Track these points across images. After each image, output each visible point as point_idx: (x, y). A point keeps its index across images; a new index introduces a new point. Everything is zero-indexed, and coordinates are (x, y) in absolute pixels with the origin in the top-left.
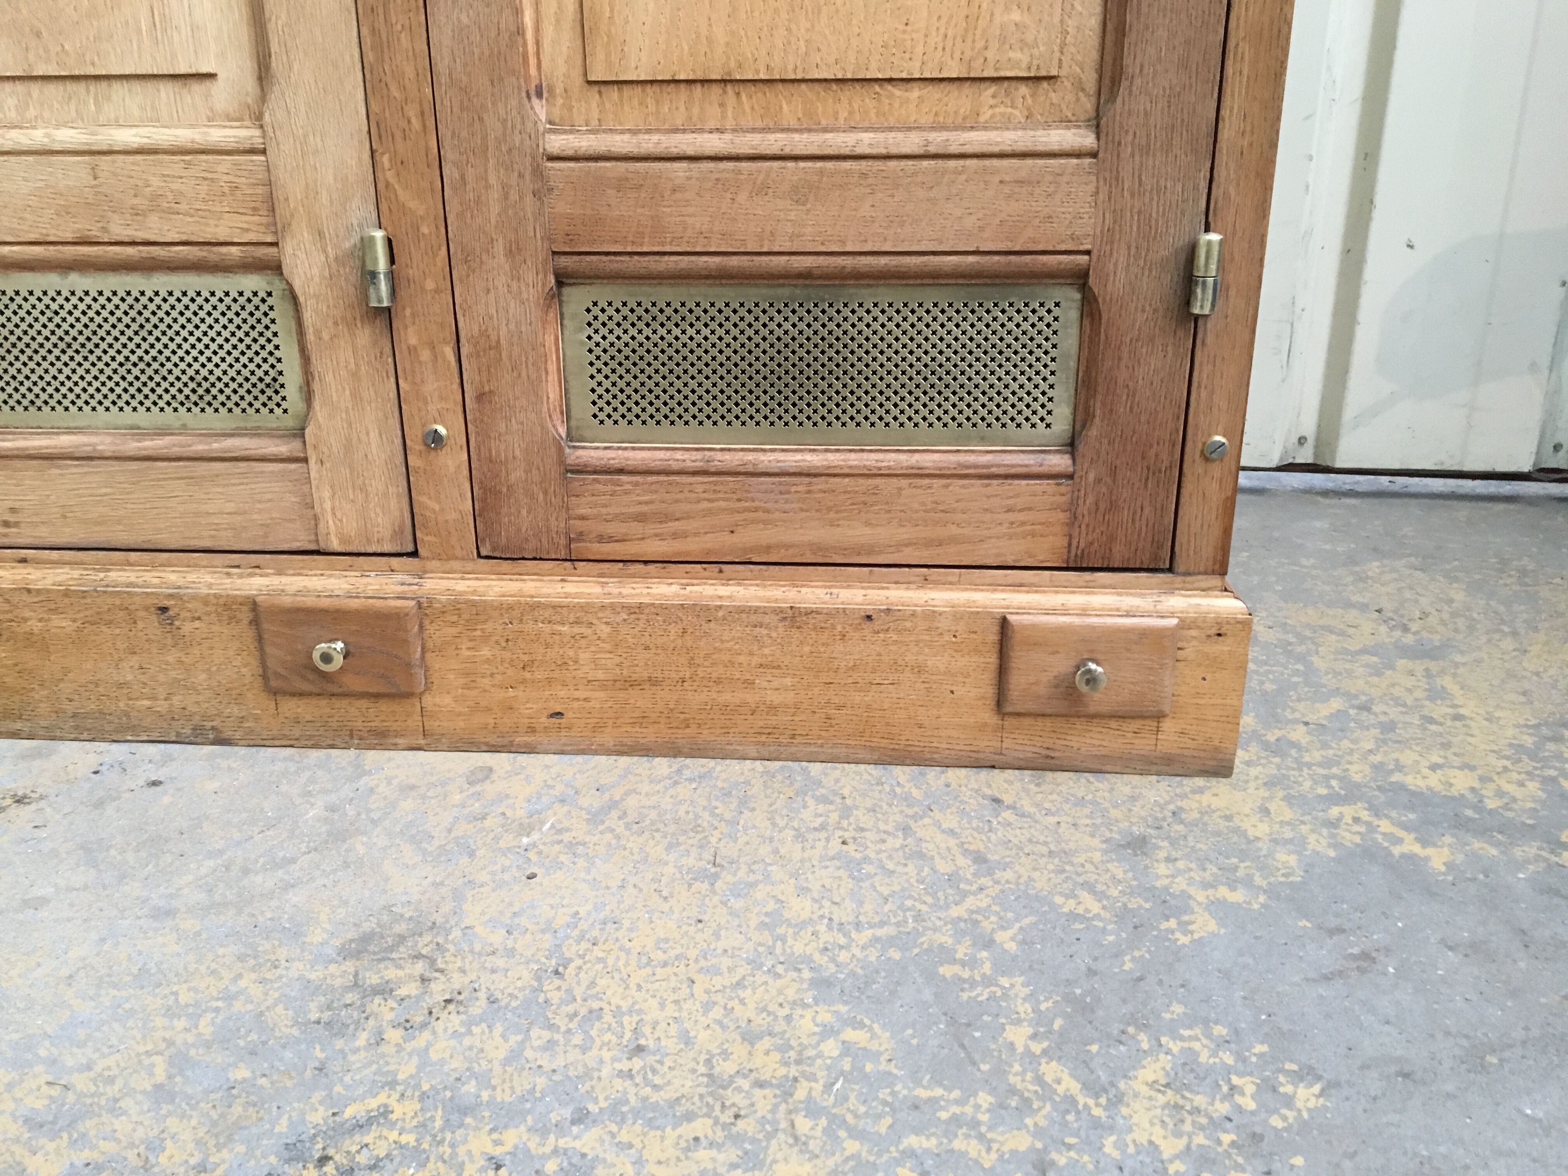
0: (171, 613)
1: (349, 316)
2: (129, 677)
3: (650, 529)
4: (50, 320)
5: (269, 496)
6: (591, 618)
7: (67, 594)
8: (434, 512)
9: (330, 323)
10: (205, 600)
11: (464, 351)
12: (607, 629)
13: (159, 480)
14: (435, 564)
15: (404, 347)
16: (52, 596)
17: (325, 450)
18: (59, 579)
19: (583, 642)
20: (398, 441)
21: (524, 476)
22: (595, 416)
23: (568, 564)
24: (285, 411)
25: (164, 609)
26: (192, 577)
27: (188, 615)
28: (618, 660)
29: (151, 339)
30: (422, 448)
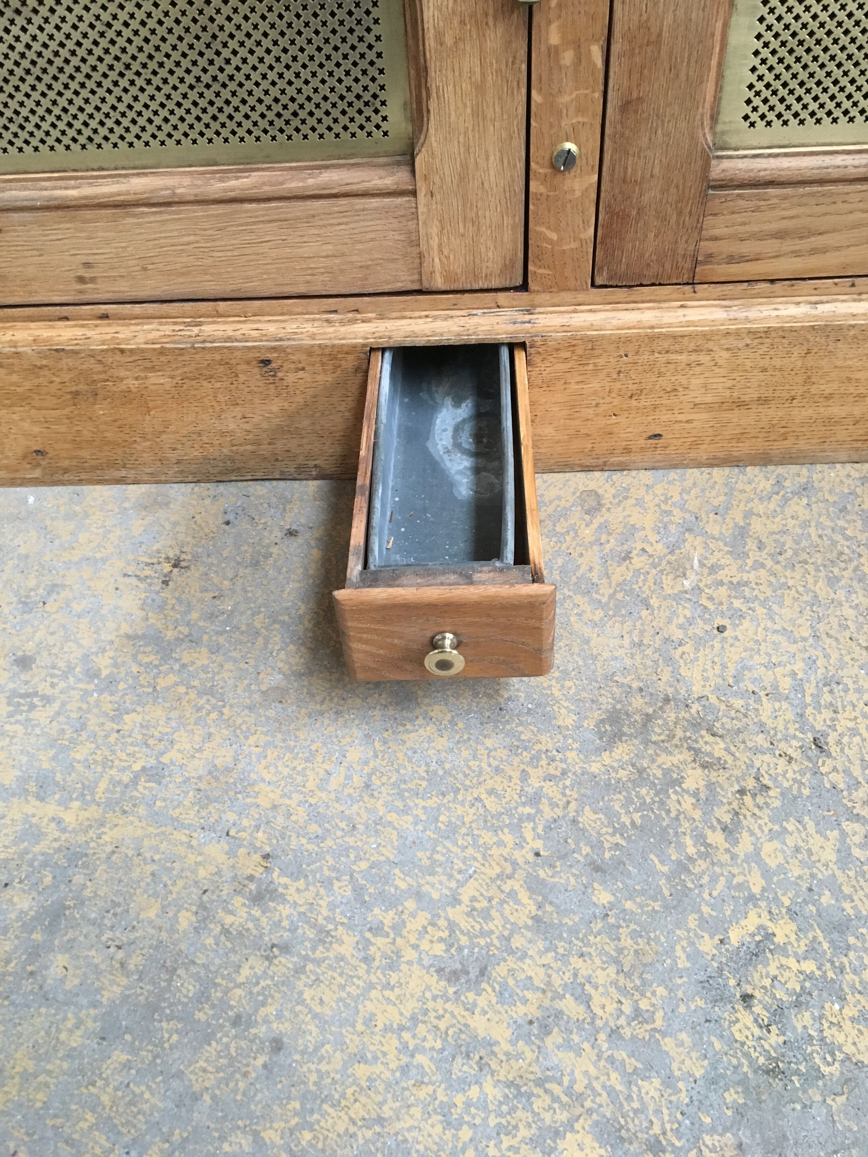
0: (273, 365)
1: (479, 12)
2: (232, 426)
3: (788, 245)
4: (102, 35)
5: (369, 236)
6: (710, 345)
7: (162, 352)
8: (551, 242)
9: (456, 22)
10: (309, 351)
11: (615, 48)
12: (726, 355)
13: (247, 224)
14: (545, 297)
15: (543, 48)
16: (147, 355)
17: (437, 179)
18: (151, 336)
19: (698, 369)
20: (521, 165)
21: (659, 196)
22: (746, 117)
23: (688, 288)
24: (385, 134)
25: (266, 362)
26: (291, 327)
27: (293, 366)
28: (729, 383)
29: (226, 53)
30: (549, 171)
